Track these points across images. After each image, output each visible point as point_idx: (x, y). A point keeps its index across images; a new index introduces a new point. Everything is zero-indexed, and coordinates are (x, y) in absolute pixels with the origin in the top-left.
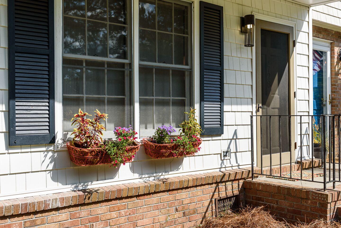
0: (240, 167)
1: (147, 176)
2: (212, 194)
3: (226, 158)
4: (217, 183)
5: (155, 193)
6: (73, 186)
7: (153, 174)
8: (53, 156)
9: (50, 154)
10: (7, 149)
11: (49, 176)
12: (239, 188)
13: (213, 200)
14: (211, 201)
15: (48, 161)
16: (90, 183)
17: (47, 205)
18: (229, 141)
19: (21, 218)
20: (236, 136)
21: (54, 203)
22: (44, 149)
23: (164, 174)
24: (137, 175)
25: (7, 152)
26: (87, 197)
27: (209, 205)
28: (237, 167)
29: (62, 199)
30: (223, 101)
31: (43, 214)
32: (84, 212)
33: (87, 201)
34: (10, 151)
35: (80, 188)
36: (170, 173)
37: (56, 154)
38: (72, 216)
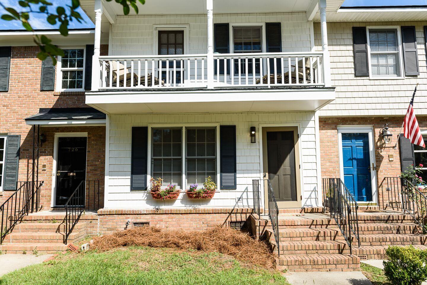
0: (250, 207)
1: (188, 206)
2: (226, 218)
3: (239, 201)
4: (230, 214)
5: (190, 213)
6: (154, 207)
7: (192, 205)
8: (147, 195)
9: (146, 194)
10: (131, 191)
11: (145, 202)
12: (246, 218)
13: (227, 222)
14: (225, 222)
15: (145, 196)
16: (161, 206)
17: (141, 212)
18: (243, 192)
19: (133, 215)
20: (247, 190)
21: (143, 212)
22: (143, 192)
23: (198, 206)
24: (183, 205)
25: (130, 192)
26: (157, 211)
27: (224, 224)
28: (248, 207)
29: (147, 211)
30: (236, 172)
31: (141, 215)
32: (157, 217)
33: (157, 213)
34: (132, 192)
35: (157, 207)
36: (202, 206)
37: (148, 194)
38: (152, 218)
